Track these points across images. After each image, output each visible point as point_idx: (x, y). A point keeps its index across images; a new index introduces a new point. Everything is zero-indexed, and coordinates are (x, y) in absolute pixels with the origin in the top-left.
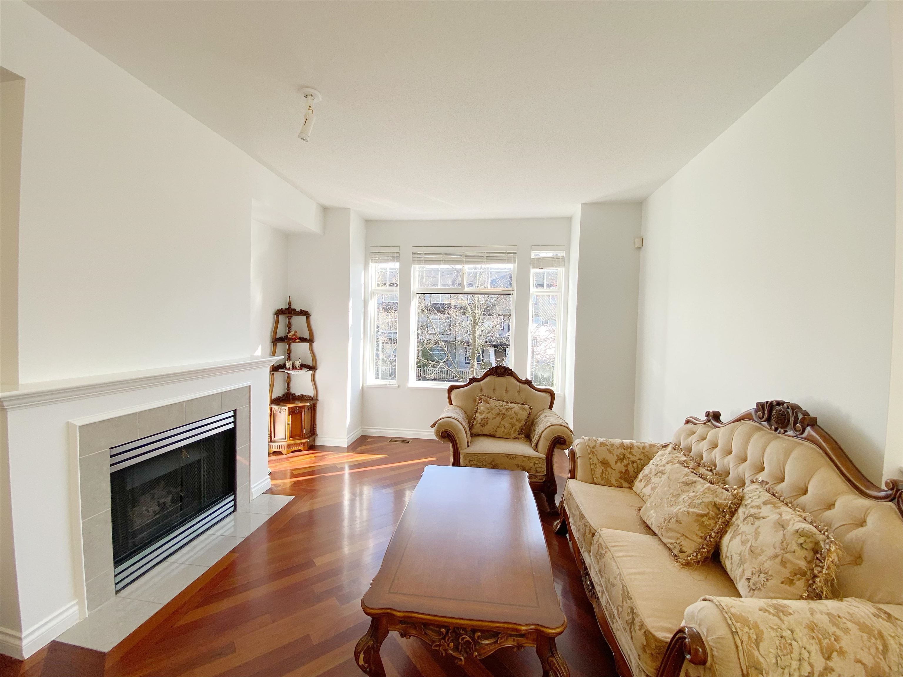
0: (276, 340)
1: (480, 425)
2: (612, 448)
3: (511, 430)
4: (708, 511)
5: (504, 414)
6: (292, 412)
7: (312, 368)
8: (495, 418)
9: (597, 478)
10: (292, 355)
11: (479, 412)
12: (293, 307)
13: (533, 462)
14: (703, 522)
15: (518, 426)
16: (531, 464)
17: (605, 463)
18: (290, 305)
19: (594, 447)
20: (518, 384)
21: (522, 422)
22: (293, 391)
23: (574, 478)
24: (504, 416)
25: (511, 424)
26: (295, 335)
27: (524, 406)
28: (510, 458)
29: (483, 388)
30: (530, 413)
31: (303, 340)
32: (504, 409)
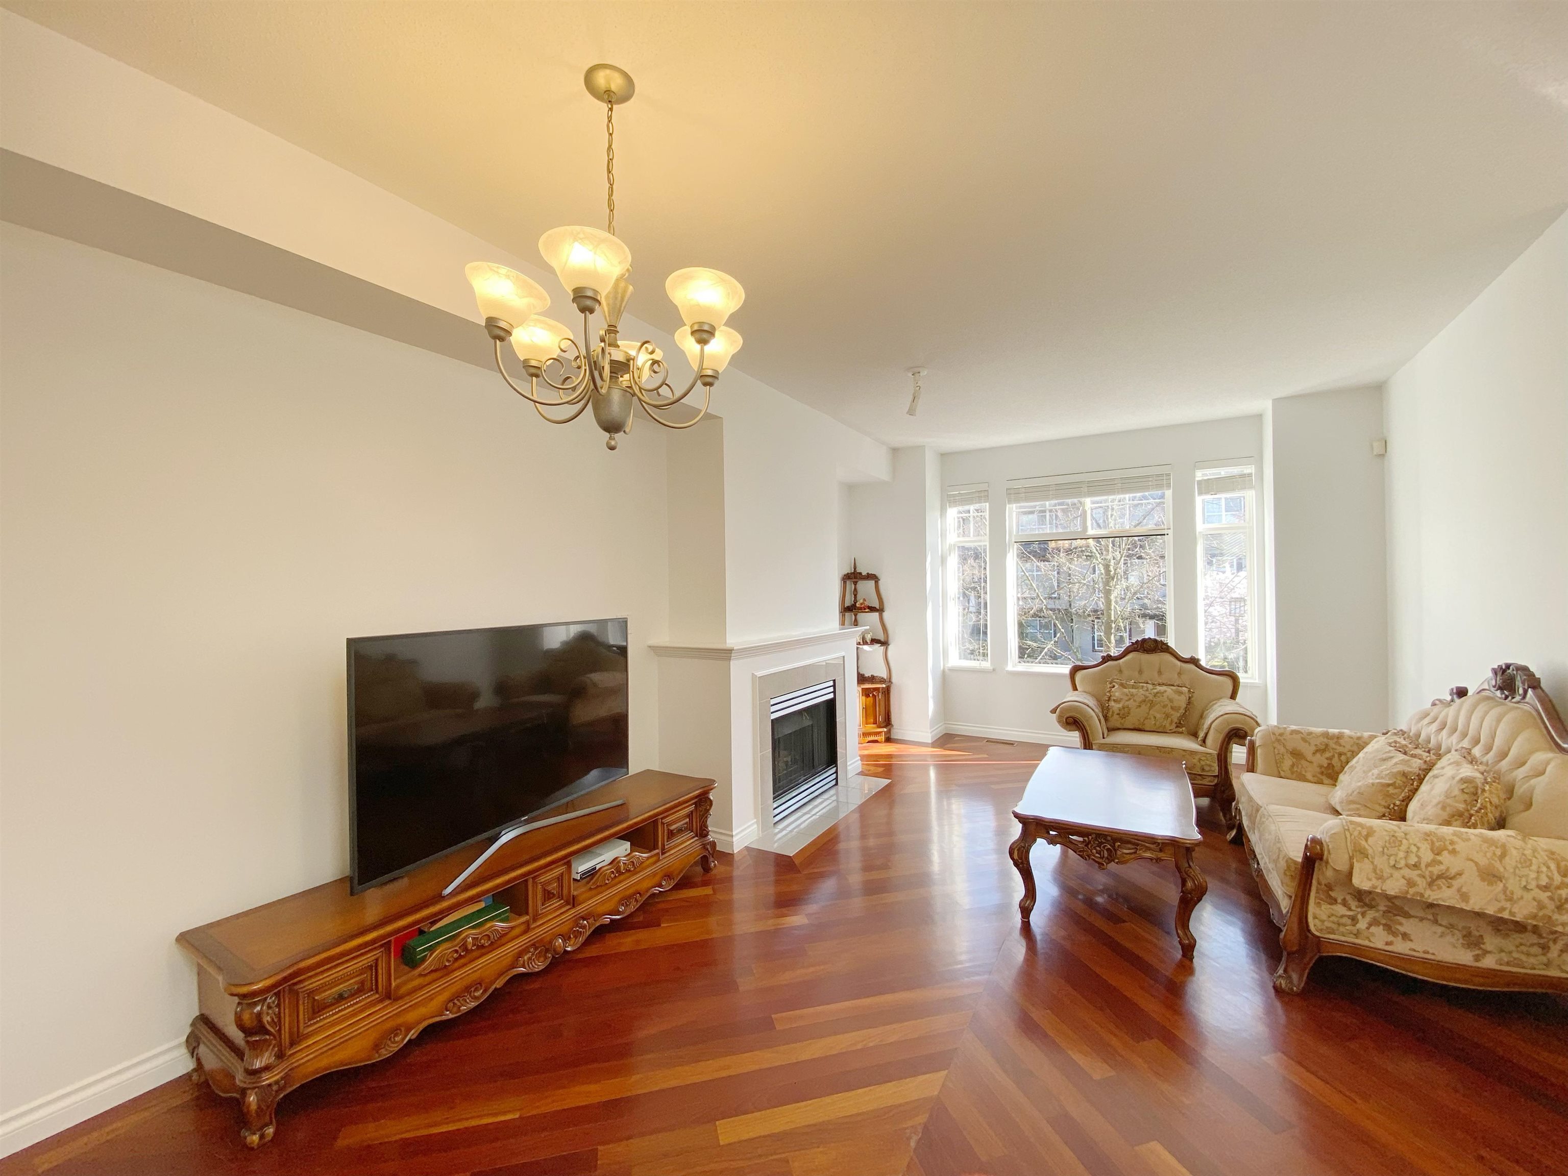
0: (844, 609)
1: (1118, 716)
2: (1309, 737)
3: (1165, 722)
5: (1152, 701)
7: (884, 643)
8: (1140, 706)
9: (1284, 771)
11: (1114, 700)
12: (858, 571)
13: (1197, 757)
15: (1176, 716)
16: (1193, 760)
17: (1297, 754)
18: (855, 569)
19: (1281, 735)
20: (1178, 663)
21: (1180, 712)
23: (1253, 772)
24: (1152, 704)
25: (1164, 713)
26: (863, 603)
28: (1164, 752)
29: (1123, 669)
30: (1190, 698)
31: (872, 609)
32: (1151, 694)
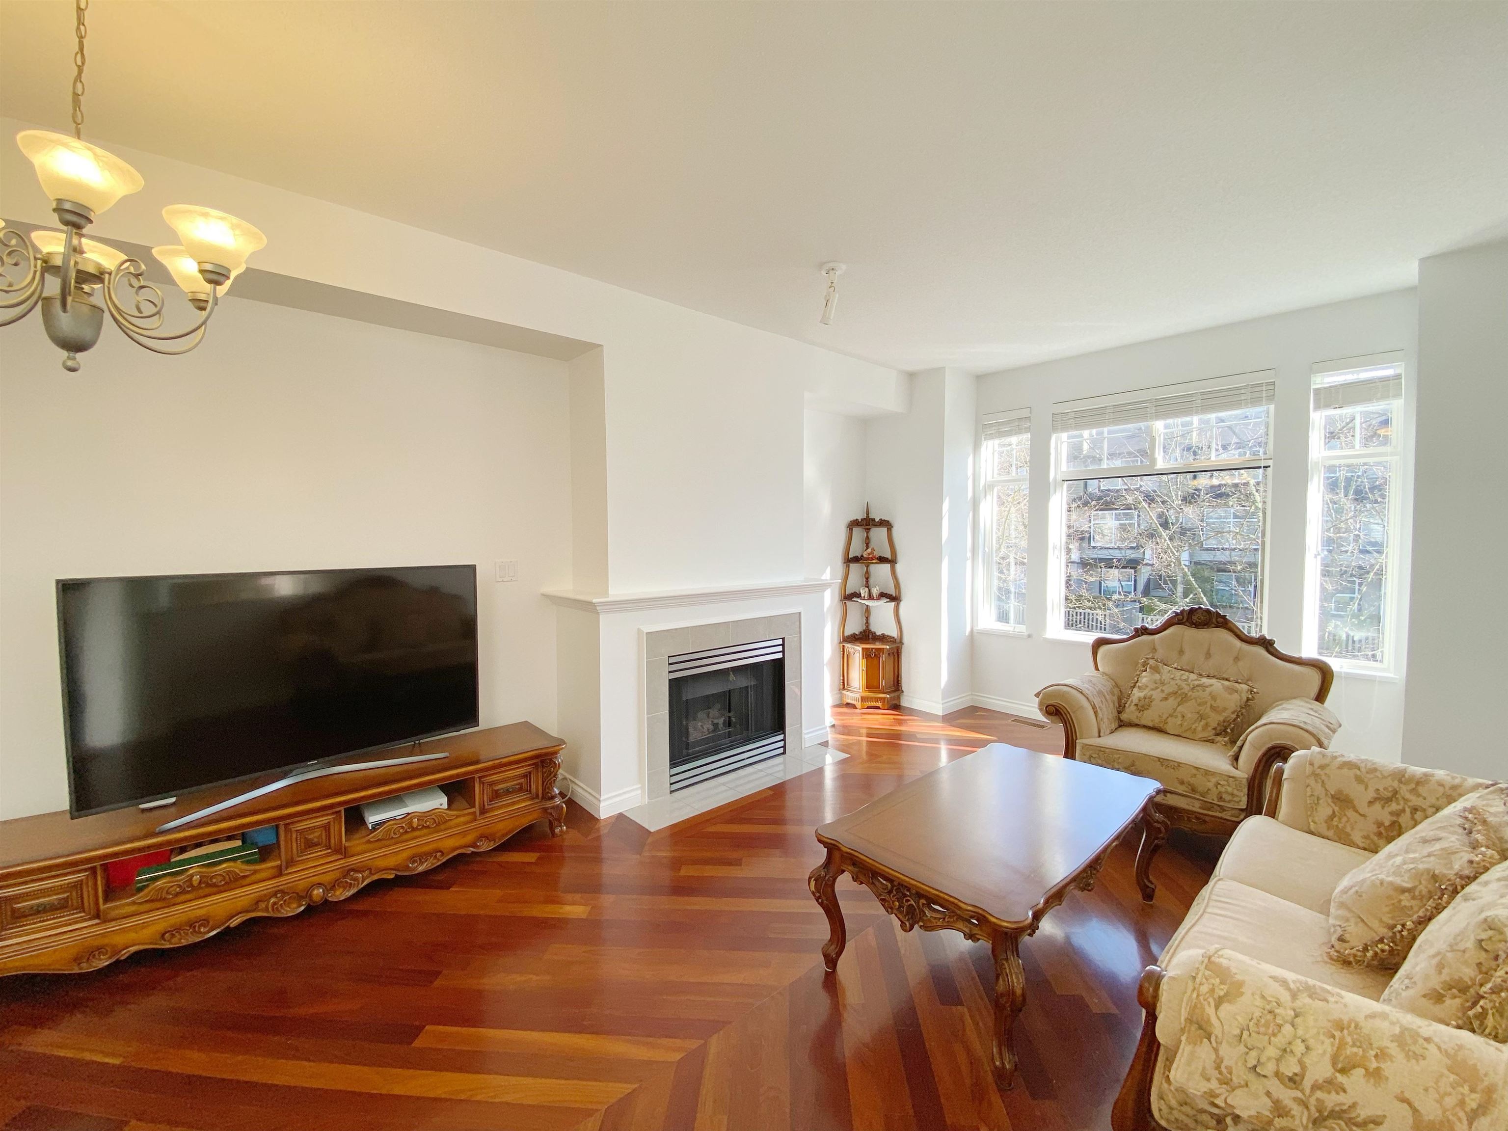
0: (850, 560)
1: (1135, 707)
2: (1368, 776)
3: (1197, 725)
4: (1417, 883)
5: (1187, 695)
6: (868, 655)
7: (895, 599)
8: (1166, 699)
9: (1315, 823)
10: (871, 581)
11: (1139, 686)
12: (871, 516)
13: (1214, 780)
14: (1400, 901)
15: (1215, 719)
16: (1208, 783)
17: (1342, 800)
18: (868, 514)
19: (1322, 767)
20: (1238, 643)
22: (873, 628)
23: (1274, 818)
25: (1198, 713)
26: (871, 553)
27: (1237, 685)
29: (1157, 647)
30: (1249, 699)
31: (882, 560)
32: (1189, 685)
